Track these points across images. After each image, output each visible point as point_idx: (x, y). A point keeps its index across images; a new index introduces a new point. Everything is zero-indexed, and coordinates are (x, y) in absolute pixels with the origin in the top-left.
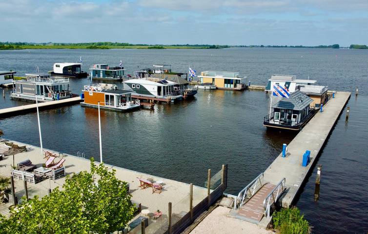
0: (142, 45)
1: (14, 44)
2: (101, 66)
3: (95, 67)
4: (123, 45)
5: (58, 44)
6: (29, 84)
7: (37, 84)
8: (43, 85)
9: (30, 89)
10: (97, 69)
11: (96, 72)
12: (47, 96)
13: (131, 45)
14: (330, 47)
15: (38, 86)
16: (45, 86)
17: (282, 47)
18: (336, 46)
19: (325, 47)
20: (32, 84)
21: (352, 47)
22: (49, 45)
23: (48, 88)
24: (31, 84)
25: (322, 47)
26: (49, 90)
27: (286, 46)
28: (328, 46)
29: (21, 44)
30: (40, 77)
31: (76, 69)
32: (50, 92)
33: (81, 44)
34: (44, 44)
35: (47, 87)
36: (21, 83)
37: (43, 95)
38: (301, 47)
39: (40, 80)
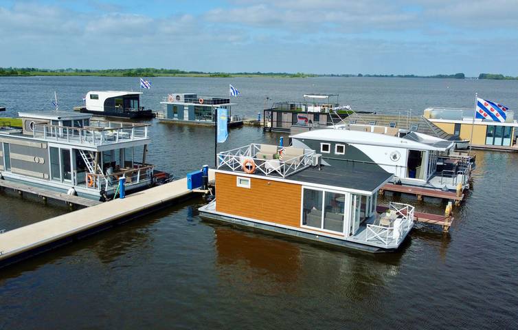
0: (198, 73)
1: (19, 70)
2: (185, 96)
3: (172, 100)
4: (171, 72)
5: (82, 71)
6: (29, 143)
7: (50, 145)
8: (70, 148)
9: (30, 159)
10: (177, 103)
11: (174, 109)
12: (81, 182)
13: (183, 72)
14: (451, 77)
15: (54, 150)
16: (77, 152)
17: (386, 76)
18: (461, 76)
19: (446, 77)
20: (39, 145)
21: (482, 76)
22: (70, 72)
23: (85, 159)
24: (34, 144)
25: (441, 77)
26: (87, 163)
27: (392, 76)
28: (449, 75)
29: (29, 70)
30: (60, 124)
31: (129, 103)
32: (93, 172)
33: (113, 71)
34: (62, 71)
35: (83, 155)
36: (7, 141)
37: (68, 177)
38: (412, 76)
39: (61, 133)
